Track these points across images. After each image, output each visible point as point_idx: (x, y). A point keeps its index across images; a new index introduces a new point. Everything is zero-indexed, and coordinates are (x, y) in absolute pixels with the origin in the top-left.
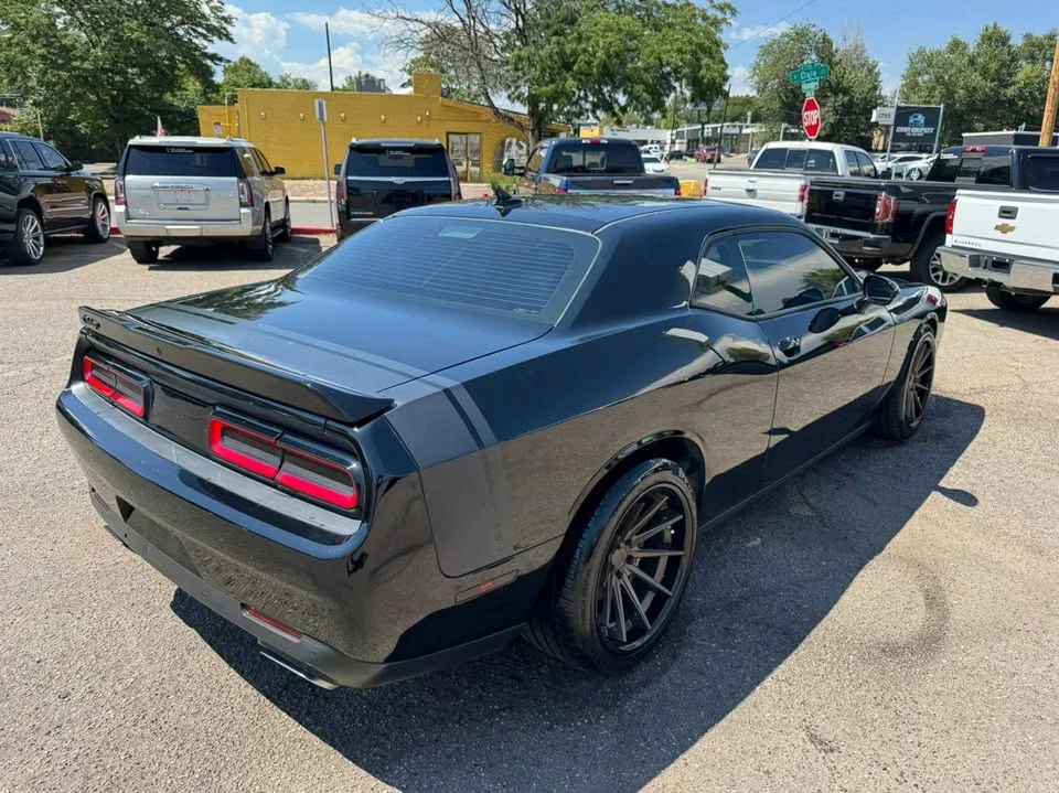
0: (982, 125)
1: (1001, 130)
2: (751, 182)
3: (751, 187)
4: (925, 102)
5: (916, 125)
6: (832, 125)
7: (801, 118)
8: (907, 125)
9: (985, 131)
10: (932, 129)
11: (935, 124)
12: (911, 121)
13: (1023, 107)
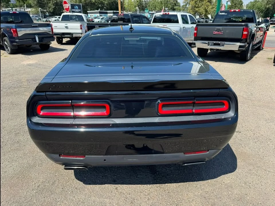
0: (90, 9)
1: (95, 10)
2: (66, 24)
3: (66, 26)
4: (75, 3)
5: (76, 9)
6: (53, 9)
7: (63, 7)
8: (74, 9)
9: (90, 10)
10: (80, 10)
11: (81, 9)
12: (75, 8)
13: (97, 5)
